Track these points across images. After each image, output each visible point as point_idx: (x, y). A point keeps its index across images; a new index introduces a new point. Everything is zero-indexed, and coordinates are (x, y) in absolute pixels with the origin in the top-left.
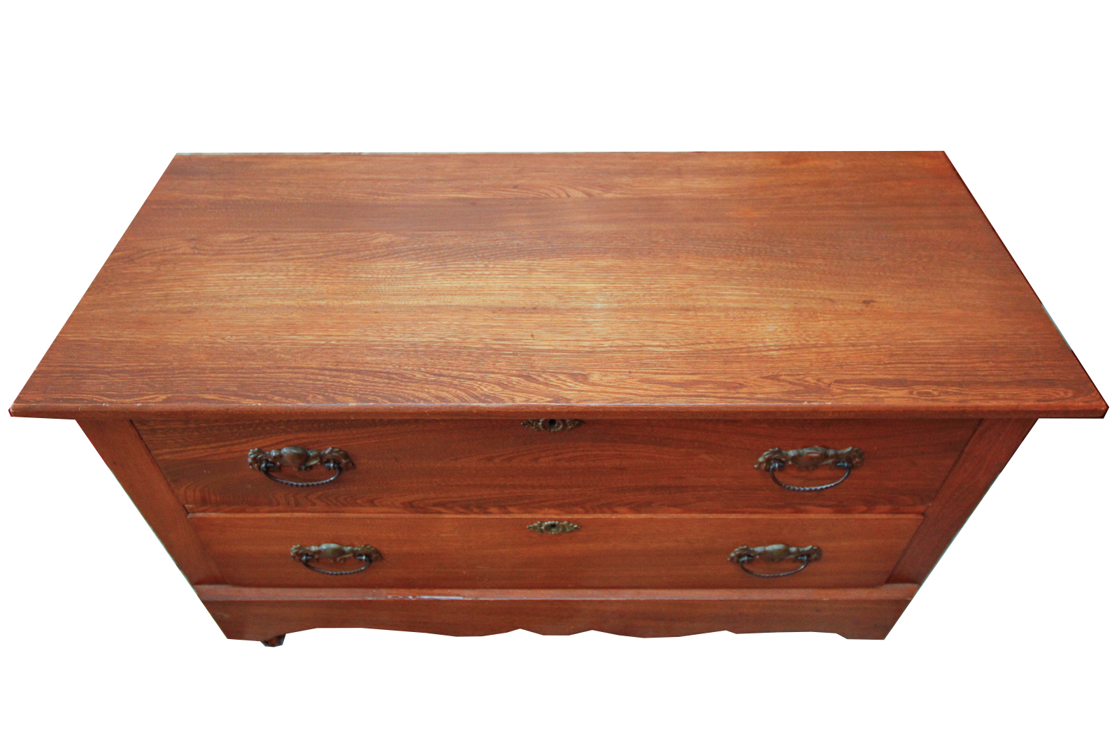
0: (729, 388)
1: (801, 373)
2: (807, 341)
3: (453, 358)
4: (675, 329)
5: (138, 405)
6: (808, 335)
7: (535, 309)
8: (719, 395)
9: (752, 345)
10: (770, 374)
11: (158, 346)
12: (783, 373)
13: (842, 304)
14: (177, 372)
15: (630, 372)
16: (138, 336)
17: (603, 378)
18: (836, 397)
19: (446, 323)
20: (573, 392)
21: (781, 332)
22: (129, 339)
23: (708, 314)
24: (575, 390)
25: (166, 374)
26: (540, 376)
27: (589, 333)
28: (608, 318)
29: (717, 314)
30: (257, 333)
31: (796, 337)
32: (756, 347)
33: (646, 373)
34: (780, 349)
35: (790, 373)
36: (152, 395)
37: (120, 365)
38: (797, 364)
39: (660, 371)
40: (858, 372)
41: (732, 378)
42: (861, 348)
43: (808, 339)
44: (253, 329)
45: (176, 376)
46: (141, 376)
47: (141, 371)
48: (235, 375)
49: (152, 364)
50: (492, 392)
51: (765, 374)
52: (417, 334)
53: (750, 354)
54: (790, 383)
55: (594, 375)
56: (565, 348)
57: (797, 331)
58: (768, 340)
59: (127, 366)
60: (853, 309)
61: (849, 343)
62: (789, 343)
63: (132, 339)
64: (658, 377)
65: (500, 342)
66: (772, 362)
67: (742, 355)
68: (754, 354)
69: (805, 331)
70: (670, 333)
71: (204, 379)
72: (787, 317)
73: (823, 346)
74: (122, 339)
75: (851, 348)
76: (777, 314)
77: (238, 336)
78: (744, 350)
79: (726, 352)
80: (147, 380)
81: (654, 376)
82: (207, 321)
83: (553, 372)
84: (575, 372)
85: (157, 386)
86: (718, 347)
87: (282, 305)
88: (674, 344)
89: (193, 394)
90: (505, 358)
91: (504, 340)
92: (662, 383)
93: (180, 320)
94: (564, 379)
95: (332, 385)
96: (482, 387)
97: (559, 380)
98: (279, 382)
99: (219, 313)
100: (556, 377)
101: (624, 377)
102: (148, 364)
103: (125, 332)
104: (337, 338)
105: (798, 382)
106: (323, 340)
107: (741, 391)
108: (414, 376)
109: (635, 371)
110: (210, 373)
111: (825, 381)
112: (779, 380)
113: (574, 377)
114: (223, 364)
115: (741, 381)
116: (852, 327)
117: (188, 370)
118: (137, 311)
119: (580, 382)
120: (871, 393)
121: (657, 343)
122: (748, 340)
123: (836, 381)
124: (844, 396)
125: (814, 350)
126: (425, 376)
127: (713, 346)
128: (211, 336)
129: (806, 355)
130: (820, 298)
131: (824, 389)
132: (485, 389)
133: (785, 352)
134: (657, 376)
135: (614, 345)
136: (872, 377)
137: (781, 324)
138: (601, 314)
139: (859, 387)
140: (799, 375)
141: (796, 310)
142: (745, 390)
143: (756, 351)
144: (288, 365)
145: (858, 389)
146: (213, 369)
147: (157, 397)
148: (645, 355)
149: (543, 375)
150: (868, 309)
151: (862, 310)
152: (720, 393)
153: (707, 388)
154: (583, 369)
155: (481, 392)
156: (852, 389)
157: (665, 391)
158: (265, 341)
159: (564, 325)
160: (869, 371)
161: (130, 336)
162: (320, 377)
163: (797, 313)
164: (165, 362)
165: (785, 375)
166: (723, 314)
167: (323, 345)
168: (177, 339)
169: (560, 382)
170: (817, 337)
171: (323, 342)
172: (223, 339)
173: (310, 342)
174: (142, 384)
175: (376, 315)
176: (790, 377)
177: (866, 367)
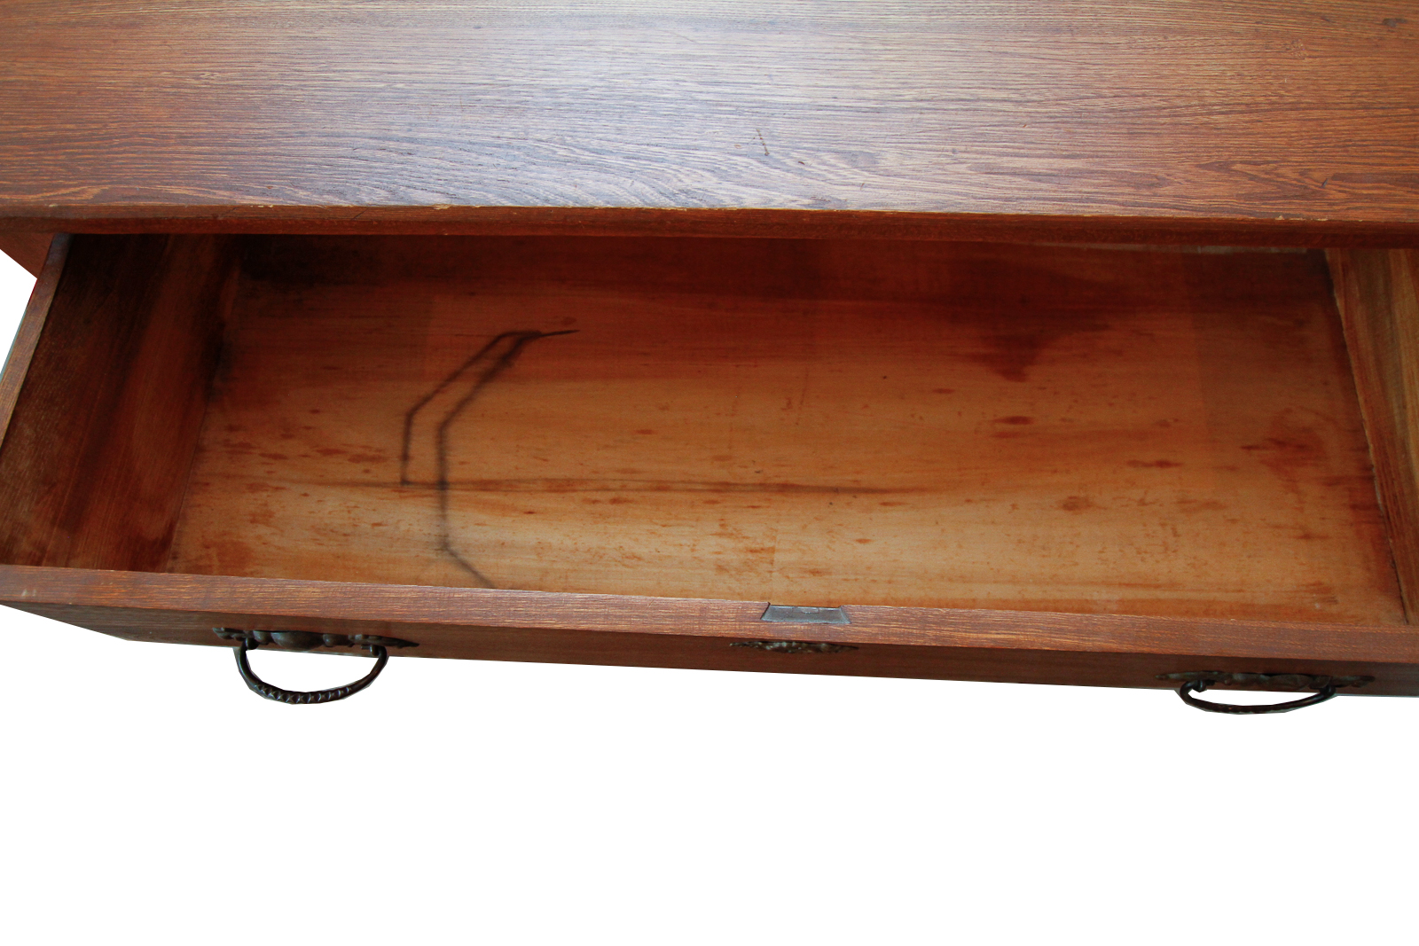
0: (1138, 186)
1: (1269, 159)
2: (1282, 96)
3: (624, 118)
4: (1035, 68)
5: (51, 206)
6: (1282, 86)
7: (772, 23)
8: (1120, 199)
9: (1178, 102)
10: (1214, 160)
11: (79, 93)
12: (1238, 158)
13: (1344, 26)
14: (116, 141)
15: (954, 151)
16: (41, 72)
17: (906, 162)
18: (1336, 208)
19: (608, 49)
20: (850, 188)
21: (1232, 78)
22: (26, 79)
23: (1096, 39)
24: (853, 185)
25: (98, 147)
26: (787, 155)
27: (875, 71)
28: (908, 44)
29: (1113, 40)
30: (258, 67)
31: (1259, 87)
32: (1187, 107)
33: (983, 153)
34: (1230, 112)
35: (1249, 158)
36: (75, 186)
37: (12, 128)
38: (1262, 141)
39: (1010, 150)
40: (1377, 161)
41: (1144, 165)
42: (1380, 113)
43: (1282, 92)
44: (252, 58)
45: (116, 149)
46: (53, 149)
47: (52, 140)
48: (224, 149)
49: (68, 126)
50: (699, 186)
51: (1204, 161)
52: (553, 71)
53: (1177, 120)
54: (1253, 178)
55: (888, 156)
56: (831, 102)
57: (1262, 77)
58: (1208, 93)
59: (25, 130)
60: (1365, 36)
61: (1360, 103)
62: (1247, 100)
63: (32, 79)
64: (1007, 162)
65: (711, 89)
66: (1217, 136)
67: (1162, 120)
68: (1183, 120)
69: (1276, 77)
70: (1027, 76)
71: (166, 156)
72: (1242, 50)
73: (1310, 108)
74: (13, 79)
75: (1362, 113)
76: (1224, 42)
77: (224, 72)
78: (1165, 112)
79: (1131, 114)
80: (63, 157)
81: (999, 160)
82: (165, 42)
83: (812, 149)
84: (853, 149)
85: (82, 168)
86: (1116, 104)
87: (303, 11)
88: (1035, 98)
89: (148, 184)
90: (720, 119)
91: (718, 84)
92: (1015, 173)
93: (115, 41)
94: (833, 161)
95: (403, 169)
96: (681, 176)
97: (824, 164)
98: (305, 163)
99: (186, 28)
100: (817, 157)
101: (944, 160)
102: (63, 126)
103: (19, 65)
104: (408, 77)
105: (1263, 176)
106: (381, 81)
107: (1161, 191)
108: (555, 152)
109: (963, 148)
110: (178, 144)
111: (1316, 175)
112: (1229, 171)
113: (852, 158)
114: (199, 127)
115: (1160, 171)
116: (1364, 72)
117: (137, 139)
118: (37, 24)
119: (863, 169)
120: (1400, 202)
121: (1003, 95)
122: (1170, 93)
123: (1336, 177)
124: (1351, 205)
125: (1293, 114)
126: (573, 152)
127: (1106, 103)
128: (174, 72)
129: (1279, 124)
130: (1302, 13)
131: (1314, 192)
132: (687, 181)
133: (1240, 117)
134: (1005, 159)
135: (923, 97)
136: (1401, 169)
137: (1231, 62)
138: (897, 35)
139: (1378, 188)
140: (1268, 163)
141: (1257, 34)
142: (1168, 190)
143: (1185, 115)
144: (320, 130)
145: (1375, 192)
146: (181, 136)
147: (83, 192)
148: (982, 119)
149: (794, 154)
150: (1393, 36)
151: (1381, 39)
152: (1123, 194)
153: (1098, 186)
154: (865, 143)
155: (679, 184)
156: (1365, 192)
157: (1019, 189)
158: (275, 83)
159: (827, 56)
160: (1395, 158)
161: (28, 72)
162: (380, 154)
163: (1260, 42)
164: (94, 123)
165: (1241, 162)
166: (1123, 40)
167: (382, 90)
168: (113, 77)
169: (825, 168)
170: (1299, 88)
171: (382, 85)
172: (198, 78)
173: (357, 85)
174: (55, 165)
175: (477, 31)
176: (1249, 167)
177: (1389, 151)
